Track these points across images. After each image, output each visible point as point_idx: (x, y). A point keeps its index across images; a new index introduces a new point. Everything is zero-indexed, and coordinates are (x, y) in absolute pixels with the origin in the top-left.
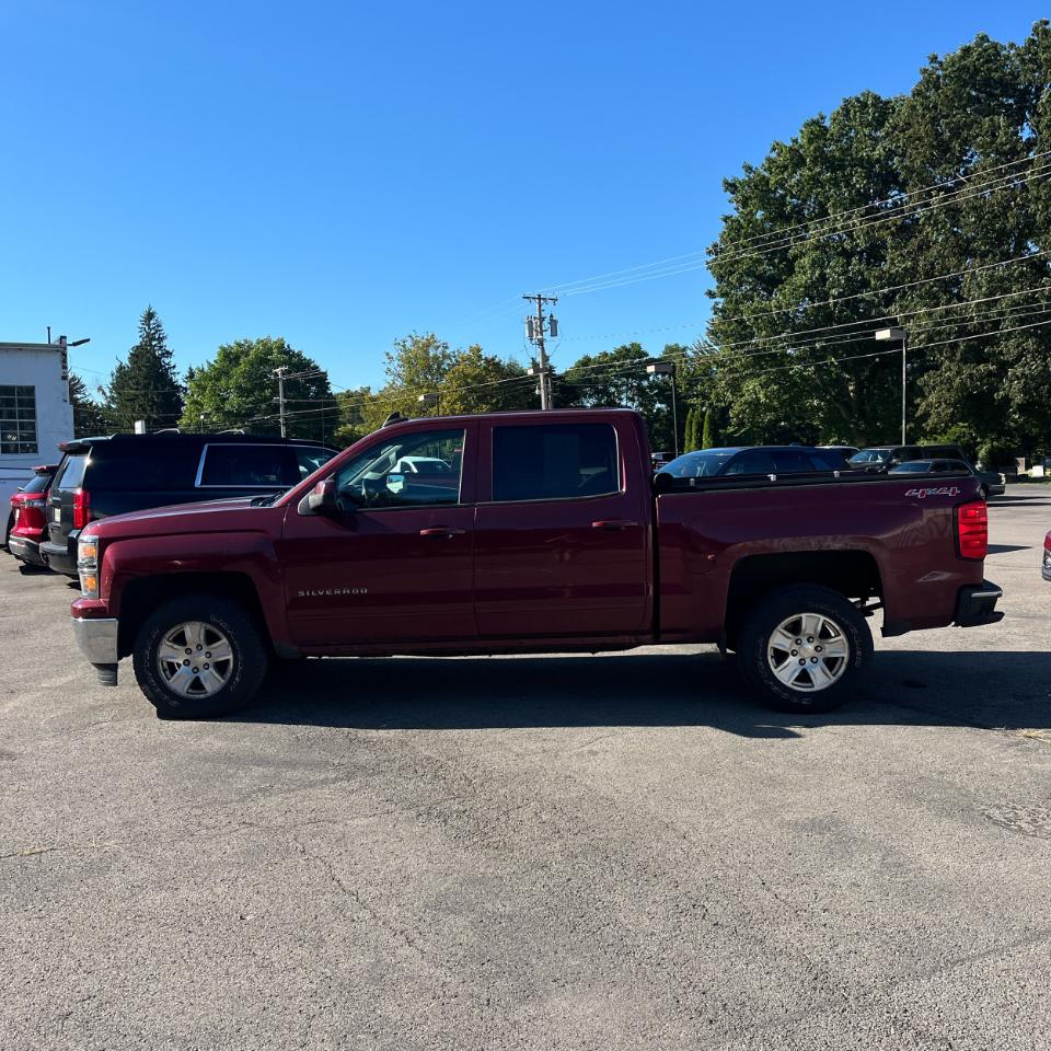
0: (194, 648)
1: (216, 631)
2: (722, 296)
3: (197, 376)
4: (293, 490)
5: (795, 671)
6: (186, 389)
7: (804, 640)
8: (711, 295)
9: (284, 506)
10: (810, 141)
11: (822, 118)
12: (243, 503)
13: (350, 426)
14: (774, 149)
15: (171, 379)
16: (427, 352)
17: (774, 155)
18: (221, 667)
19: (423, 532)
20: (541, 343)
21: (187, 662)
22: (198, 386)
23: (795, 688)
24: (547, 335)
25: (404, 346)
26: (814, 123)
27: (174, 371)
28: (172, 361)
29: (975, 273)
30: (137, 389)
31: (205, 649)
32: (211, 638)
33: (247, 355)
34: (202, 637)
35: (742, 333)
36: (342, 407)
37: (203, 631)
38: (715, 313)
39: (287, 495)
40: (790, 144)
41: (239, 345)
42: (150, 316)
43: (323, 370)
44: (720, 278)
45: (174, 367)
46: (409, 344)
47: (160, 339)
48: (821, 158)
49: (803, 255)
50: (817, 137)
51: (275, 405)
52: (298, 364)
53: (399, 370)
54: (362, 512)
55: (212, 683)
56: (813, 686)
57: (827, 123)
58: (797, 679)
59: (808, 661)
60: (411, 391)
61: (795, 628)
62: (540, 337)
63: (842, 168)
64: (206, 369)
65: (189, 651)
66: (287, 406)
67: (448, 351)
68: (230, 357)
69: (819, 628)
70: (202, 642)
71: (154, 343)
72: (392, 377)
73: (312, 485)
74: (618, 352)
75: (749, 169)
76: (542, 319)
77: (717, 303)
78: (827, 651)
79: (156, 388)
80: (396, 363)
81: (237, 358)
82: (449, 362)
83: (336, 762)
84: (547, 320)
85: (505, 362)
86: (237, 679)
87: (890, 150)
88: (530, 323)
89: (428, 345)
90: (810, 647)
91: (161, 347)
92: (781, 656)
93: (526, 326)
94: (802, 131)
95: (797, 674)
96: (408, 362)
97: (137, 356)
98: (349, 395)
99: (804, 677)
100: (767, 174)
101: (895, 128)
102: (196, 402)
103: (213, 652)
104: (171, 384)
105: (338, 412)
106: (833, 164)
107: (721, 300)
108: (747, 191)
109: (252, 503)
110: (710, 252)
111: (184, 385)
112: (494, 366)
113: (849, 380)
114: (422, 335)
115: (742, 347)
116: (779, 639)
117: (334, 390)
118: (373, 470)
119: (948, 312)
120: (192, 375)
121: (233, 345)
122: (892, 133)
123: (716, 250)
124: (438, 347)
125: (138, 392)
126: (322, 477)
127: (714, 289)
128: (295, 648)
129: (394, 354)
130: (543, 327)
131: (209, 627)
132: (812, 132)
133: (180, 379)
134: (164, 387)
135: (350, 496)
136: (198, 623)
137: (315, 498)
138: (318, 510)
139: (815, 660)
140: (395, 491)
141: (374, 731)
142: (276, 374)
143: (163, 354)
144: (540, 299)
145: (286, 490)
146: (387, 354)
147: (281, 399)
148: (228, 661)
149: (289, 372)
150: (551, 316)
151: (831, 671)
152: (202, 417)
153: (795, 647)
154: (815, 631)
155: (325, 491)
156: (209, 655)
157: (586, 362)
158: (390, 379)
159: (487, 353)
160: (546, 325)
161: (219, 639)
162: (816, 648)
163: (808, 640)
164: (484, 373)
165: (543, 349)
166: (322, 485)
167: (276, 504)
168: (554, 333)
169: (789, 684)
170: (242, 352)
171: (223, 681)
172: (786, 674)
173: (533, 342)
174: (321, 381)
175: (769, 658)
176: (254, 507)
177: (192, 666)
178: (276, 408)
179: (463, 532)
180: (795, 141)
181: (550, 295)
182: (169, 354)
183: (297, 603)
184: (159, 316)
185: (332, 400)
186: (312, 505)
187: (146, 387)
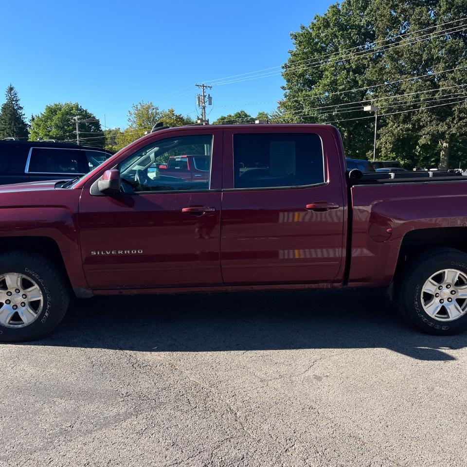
0: (13, 291)
1: (29, 279)
2: (289, 89)
3: (36, 119)
4: (86, 176)
5: (437, 307)
6: (30, 126)
7: (444, 286)
8: (283, 88)
9: (79, 188)
10: (333, 15)
11: (338, 5)
12: (48, 185)
13: (110, 146)
14: (315, 19)
15: (23, 121)
16: (148, 112)
17: (315, 21)
18: (34, 305)
19: (184, 210)
20: (204, 108)
21: (8, 302)
22: (37, 124)
23: (437, 319)
24: (207, 104)
25: (137, 108)
26: (334, 7)
27: (24, 117)
28: (23, 112)
29: (406, 82)
30: (5, 125)
31: (22, 292)
32: (26, 285)
33: (60, 110)
34: (19, 284)
35: (298, 107)
36: (107, 136)
37: (19, 279)
38: (285, 97)
39: (82, 180)
40: (323, 16)
41: (56, 105)
42: (11, 89)
43: (97, 119)
44: (288, 81)
45: (24, 115)
46: (139, 107)
47: (17, 101)
48: (338, 24)
49: (326, 70)
50: (336, 14)
51: (74, 134)
52: (85, 115)
53: (135, 120)
54: (138, 194)
55: (28, 317)
56: (448, 317)
57: (340, 7)
58: (438, 313)
59: (446, 301)
60: (140, 130)
61: (439, 279)
62: (203, 105)
63: (347, 30)
64: (40, 116)
65: (10, 294)
66: (80, 135)
67: (158, 111)
68: (52, 111)
69: (457, 279)
70: (20, 288)
71: (13, 102)
72: (131, 123)
73: (100, 173)
74: (236, 115)
75: (303, 28)
76: (205, 96)
77: (286, 93)
78: (459, 294)
79: (15, 125)
80: (134, 115)
81: (55, 111)
82: (158, 116)
83: (124, 392)
84: (207, 97)
85: (185, 117)
86: (47, 314)
87: (369, 21)
88: (199, 98)
89: (149, 107)
90: (448, 291)
91: (17, 105)
92: (428, 297)
93: (197, 100)
94: (328, 11)
95: (439, 309)
96: (140, 116)
97: (5, 109)
98: (110, 132)
99: (443, 311)
100: (311, 31)
101: (371, 11)
102: (36, 132)
103: (28, 294)
104: (23, 123)
105: (105, 139)
106: (342, 28)
107: (288, 91)
108: (301, 39)
109: (56, 186)
110: (283, 68)
111: (29, 124)
112: (180, 119)
113: (345, 131)
114: (146, 103)
115: (299, 113)
116: (429, 286)
117: (103, 128)
118: (139, 164)
119: (395, 99)
120: (33, 119)
121: (53, 105)
122: (370, 13)
123: (286, 67)
124: (153, 109)
125: (6, 127)
126: (108, 167)
127: (286, 86)
128: (89, 292)
129: (132, 112)
130: (205, 100)
131: (24, 276)
132: (334, 11)
133: (27, 121)
134: (19, 124)
135: (128, 182)
136: (15, 274)
137: (103, 183)
138: (105, 192)
139: (450, 300)
140: (152, 178)
141: (148, 353)
142: (75, 120)
143: (18, 108)
144: (203, 86)
145: (82, 176)
146: (129, 111)
147: (77, 132)
148: (39, 301)
149: (81, 119)
150: (209, 95)
151: (460, 306)
152: (38, 139)
153: (438, 291)
154: (453, 281)
155: (112, 178)
156: (25, 296)
157: (223, 119)
158: (130, 124)
159: (177, 113)
160: (206, 99)
161: (32, 285)
162: (451, 292)
163: (447, 287)
164: (175, 122)
165: (205, 110)
166: (109, 174)
167: (73, 187)
168: (210, 104)
169: (433, 317)
170: (58, 109)
171: (35, 315)
172: (431, 310)
173: (200, 107)
174: (96, 124)
175: (422, 298)
176: (57, 189)
177: (12, 304)
178: (75, 136)
179: (214, 210)
180: (326, 15)
181: (208, 85)
182: (21, 108)
183: (90, 260)
184: (16, 89)
185: (102, 134)
186: (101, 188)
187: (9, 124)
